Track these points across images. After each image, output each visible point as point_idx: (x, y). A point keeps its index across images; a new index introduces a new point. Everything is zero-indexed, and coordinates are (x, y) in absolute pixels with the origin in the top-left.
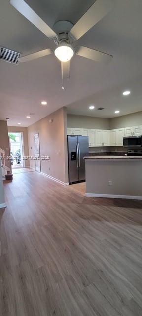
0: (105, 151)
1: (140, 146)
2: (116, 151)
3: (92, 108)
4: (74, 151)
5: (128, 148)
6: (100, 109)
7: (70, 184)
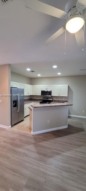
0: (28, 98)
1: (51, 96)
2: (35, 98)
3: (28, 70)
4: (15, 99)
5: (43, 97)
6: (32, 71)
7: (12, 126)
